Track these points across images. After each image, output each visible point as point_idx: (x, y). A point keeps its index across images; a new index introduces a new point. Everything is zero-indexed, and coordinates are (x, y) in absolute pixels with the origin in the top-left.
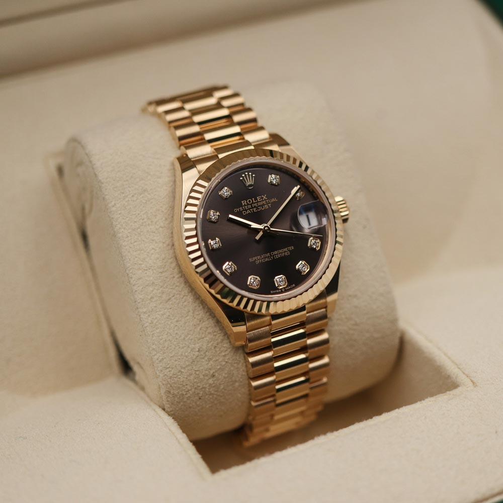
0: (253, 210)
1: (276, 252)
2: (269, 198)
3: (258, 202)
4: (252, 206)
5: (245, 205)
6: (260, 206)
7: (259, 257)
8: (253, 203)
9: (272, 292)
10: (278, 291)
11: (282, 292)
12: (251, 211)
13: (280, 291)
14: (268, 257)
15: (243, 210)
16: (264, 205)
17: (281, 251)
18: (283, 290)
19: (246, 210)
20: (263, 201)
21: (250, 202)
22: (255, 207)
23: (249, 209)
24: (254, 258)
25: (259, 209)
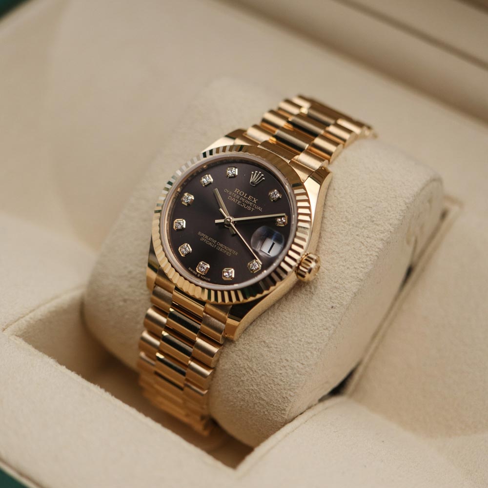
0: (237, 202)
1: (221, 245)
2: (258, 204)
3: (247, 199)
4: (240, 198)
5: (236, 193)
6: (245, 203)
7: (207, 237)
8: (243, 197)
9: (190, 269)
10: (194, 272)
11: (196, 276)
12: (235, 201)
13: (196, 274)
14: (213, 243)
15: (231, 195)
16: (249, 205)
17: (226, 247)
18: (199, 276)
19: (233, 197)
20: (251, 202)
21: (242, 194)
22: (241, 201)
23: (236, 198)
24: (203, 235)
25: (242, 205)
